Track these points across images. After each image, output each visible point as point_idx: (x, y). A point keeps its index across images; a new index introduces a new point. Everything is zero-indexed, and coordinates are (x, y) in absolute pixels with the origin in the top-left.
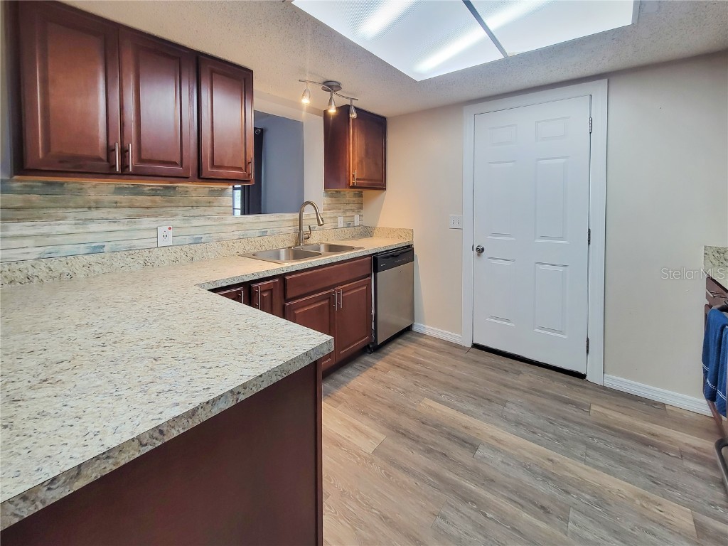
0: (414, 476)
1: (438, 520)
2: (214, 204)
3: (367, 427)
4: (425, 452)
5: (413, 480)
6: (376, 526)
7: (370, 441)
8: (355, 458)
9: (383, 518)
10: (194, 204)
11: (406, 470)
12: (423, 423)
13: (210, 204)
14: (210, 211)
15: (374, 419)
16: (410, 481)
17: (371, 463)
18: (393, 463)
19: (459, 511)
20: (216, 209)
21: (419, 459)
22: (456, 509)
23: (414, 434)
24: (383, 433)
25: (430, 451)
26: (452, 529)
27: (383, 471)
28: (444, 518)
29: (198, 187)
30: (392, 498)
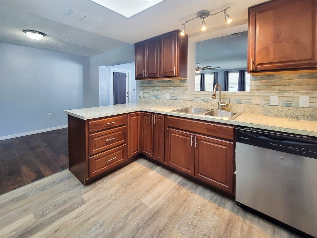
0: (125, 218)
1: (101, 223)
2: (182, 86)
3: (158, 201)
4: (138, 226)
5: (123, 217)
6: (109, 201)
7: (149, 202)
8: (140, 196)
9: (110, 204)
10: (176, 86)
11: (128, 215)
12: (160, 231)
13: (180, 86)
14: (180, 88)
15: (164, 204)
16: (123, 215)
17: (136, 201)
18: (134, 210)
19: (100, 234)
20: (182, 88)
21: (134, 222)
22: (102, 233)
23: (151, 223)
24: (153, 208)
25: (138, 229)
26: (95, 228)
27: (131, 205)
28: (101, 226)
29: (177, 80)
30: (117, 207)
